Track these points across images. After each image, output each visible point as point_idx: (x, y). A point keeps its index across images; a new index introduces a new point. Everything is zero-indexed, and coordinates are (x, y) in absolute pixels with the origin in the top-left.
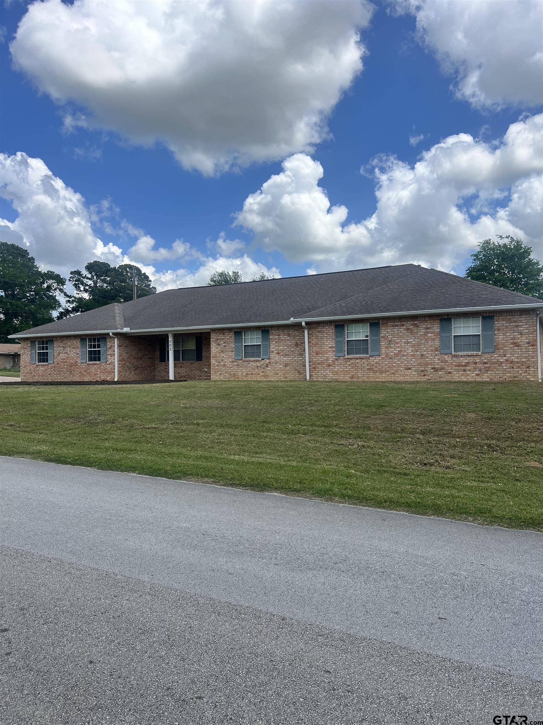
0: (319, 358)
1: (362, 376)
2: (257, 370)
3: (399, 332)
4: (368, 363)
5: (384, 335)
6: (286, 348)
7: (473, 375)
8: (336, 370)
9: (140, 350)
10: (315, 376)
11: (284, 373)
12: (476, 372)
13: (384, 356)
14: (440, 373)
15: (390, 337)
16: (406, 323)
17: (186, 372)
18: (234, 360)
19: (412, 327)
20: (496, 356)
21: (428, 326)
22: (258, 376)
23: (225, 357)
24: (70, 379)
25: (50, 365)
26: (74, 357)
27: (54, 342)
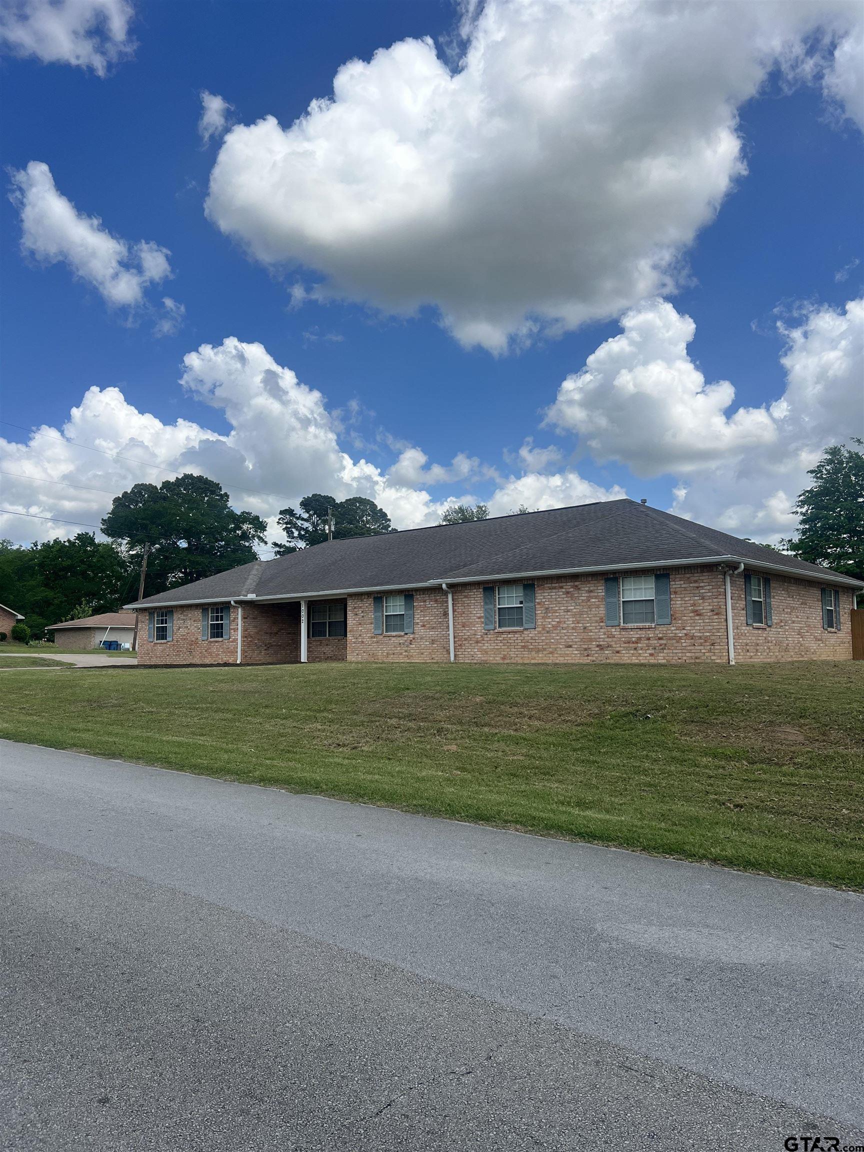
0: (467, 633)
1: (515, 655)
2: (399, 649)
3: (558, 597)
4: (522, 638)
5: (540, 601)
6: (432, 618)
7: (646, 655)
8: (485, 647)
9: (274, 623)
10: (461, 656)
11: (430, 653)
12: (649, 652)
13: (541, 629)
14: (607, 652)
15: (547, 603)
16: (565, 584)
18: (373, 635)
19: (572, 590)
20: (673, 628)
21: (591, 589)
22: (400, 656)
23: (363, 631)
24: (189, 661)
25: (169, 643)
26: (195, 633)
27: (174, 614)
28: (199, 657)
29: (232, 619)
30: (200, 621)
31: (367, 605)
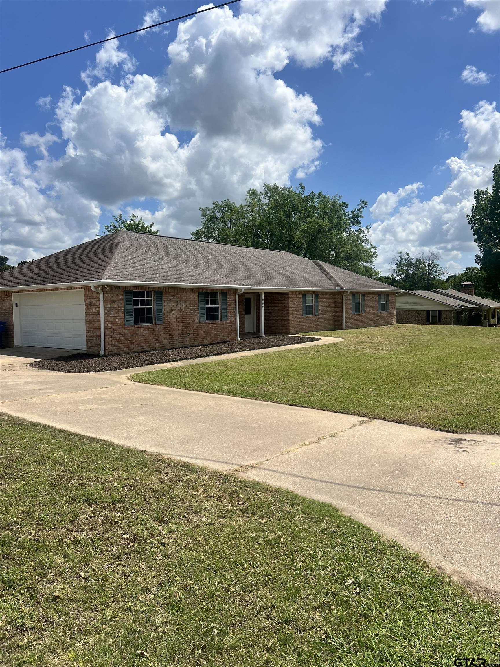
1: (359, 325)
3: (369, 300)
4: (361, 317)
5: (365, 301)
6: (325, 307)
8: (352, 322)
10: (345, 326)
11: (324, 325)
12: (385, 321)
13: (365, 313)
14: (378, 322)
15: (367, 303)
18: (302, 316)
19: (372, 297)
20: (389, 313)
21: (376, 298)
22: (313, 328)
23: (297, 314)
24: (186, 343)
25: (157, 327)
26: (191, 315)
27: (163, 295)
28: (196, 338)
29: (228, 303)
30: (196, 304)
31: (299, 298)
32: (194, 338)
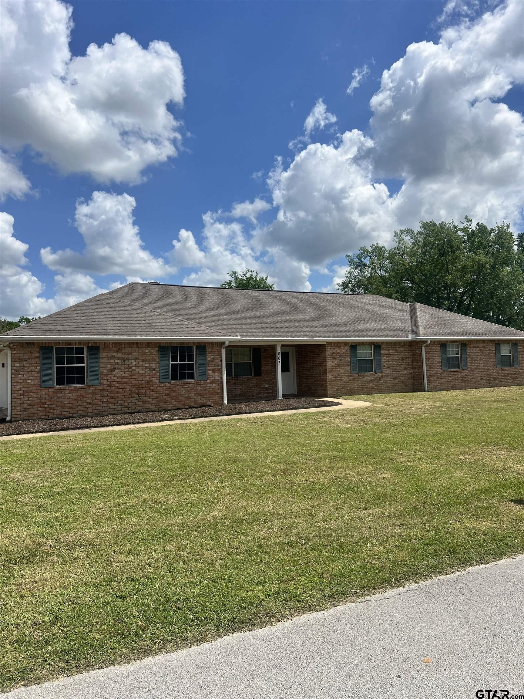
0: (432, 372)
1: (458, 385)
2: (371, 384)
3: (476, 352)
4: (461, 375)
5: (470, 354)
6: (394, 362)
8: (442, 381)
10: (429, 387)
11: (393, 386)
13: (470, 370)
14: (496, 381)
15: (473, 355)
16: (480, 345)
17: (241, 389)
18: (350, 374)
19: (482, 348)
21: (490, 348)
23: (341, 371)
24: (137, 408)
25: (91, 388)
26: (146, 374)
27: (101, 351)
28: (153, 402)
29: (209, 359)
30: (155, 360)
31: (344, 351)
32: (151, 402)
